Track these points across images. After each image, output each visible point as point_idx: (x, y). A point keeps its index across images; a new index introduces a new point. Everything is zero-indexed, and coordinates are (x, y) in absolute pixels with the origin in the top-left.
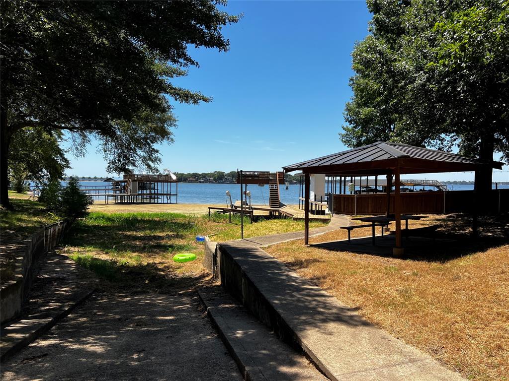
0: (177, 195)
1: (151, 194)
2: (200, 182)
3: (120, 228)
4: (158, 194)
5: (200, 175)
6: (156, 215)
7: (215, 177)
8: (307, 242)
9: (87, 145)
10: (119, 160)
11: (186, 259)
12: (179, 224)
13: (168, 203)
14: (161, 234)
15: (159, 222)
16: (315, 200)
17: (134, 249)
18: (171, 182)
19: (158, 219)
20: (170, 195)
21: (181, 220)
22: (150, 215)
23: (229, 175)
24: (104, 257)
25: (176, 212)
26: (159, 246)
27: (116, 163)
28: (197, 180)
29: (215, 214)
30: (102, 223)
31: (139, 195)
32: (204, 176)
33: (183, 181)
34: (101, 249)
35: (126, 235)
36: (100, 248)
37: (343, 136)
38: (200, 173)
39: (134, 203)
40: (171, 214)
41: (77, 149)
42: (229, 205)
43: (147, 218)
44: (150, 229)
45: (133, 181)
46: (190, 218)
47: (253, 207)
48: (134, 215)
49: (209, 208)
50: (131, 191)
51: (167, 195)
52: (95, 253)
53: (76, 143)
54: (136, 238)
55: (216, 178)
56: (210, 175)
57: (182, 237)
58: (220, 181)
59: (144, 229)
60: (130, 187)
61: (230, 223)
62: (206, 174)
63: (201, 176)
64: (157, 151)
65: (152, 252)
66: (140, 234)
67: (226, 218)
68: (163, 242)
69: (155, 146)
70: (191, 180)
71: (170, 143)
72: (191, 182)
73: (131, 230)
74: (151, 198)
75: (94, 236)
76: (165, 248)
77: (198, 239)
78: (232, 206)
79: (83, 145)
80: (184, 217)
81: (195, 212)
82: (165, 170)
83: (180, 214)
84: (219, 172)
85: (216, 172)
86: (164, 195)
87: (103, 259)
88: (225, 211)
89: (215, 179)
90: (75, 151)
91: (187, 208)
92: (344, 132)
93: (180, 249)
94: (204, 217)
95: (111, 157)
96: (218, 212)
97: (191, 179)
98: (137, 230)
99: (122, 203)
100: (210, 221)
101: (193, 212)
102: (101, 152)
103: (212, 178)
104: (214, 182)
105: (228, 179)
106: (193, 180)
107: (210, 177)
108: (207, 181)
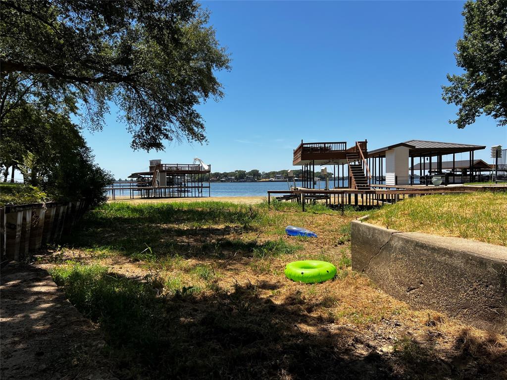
0: (209, 187)
2: (222, 181)
3: (151, 220)
4: (188, 187)
5: (221, 174)
7: (236, 176)
9: (106, 115)
10: (148, 132)
11: (319, 275)
13: (200, 197)
20: (202, 187)
23: (250, 173)
24: (129, 270)
27: (144, 136)
28: (218, 180)
32: (226, 175)
33: (205, 181)
34: (125, 252)
35: (164, 229)
36: (122, 250)
37: (447, 90)
38: (222, 172)
39: (162, 198)
41: (92, 120)
43: (185, 209)
45: (162, 171)
49: (269, 192)
50: (158, 184)
51: (198, 187)
52: (109, 261)
53: (91, 111)
54: (180, 233)
55: (238, 177)
56: (232, 174)
58: (241, 180)
62: (228, 174)
63: (223, 176)
65: (222, 256)
67: (291, 206)
74: (180, 191)
75: (113, 231)
79: (100, 114)
82: (195, 159)
84: (240, 171)
85: (237, 171)
86: (195, 187)
87: (128, 275)
89: (236, 178)
90: (90, 123)
92: (449, 85)
95: (137, 128)
97: (213, 178)
102: (123, 121)
103: (233, 178)
104: (236, 181)
105: (250, 178)
106: (215, 180)
107: (231, 176)
108: (228, 180)
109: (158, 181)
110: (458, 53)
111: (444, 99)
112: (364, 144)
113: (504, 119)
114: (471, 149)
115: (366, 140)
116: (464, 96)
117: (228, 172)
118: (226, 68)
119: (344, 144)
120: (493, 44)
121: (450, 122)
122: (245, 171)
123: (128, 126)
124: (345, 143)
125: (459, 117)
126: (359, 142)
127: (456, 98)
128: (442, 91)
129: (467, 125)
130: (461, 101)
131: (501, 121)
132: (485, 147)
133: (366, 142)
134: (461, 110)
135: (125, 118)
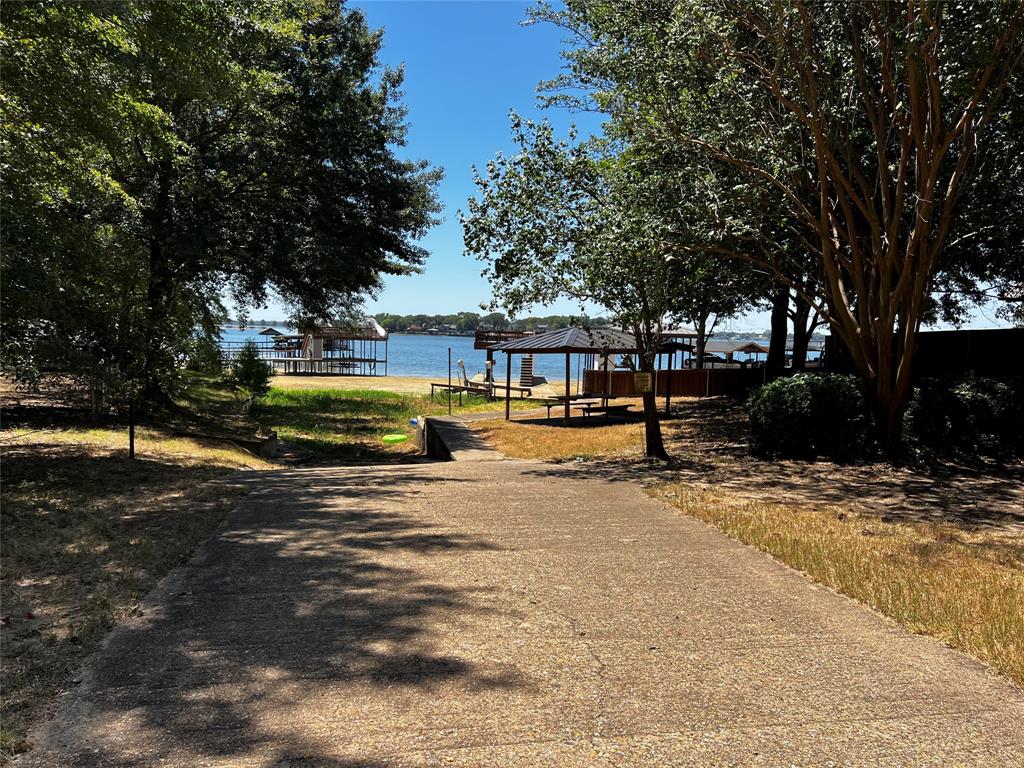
0: (386, 361)
1: (343, 358)
2: (431, 333)
3: (310, 409)
4: (354, 360)
5: (430, 318)
6: (357, 393)
7: (460, 324)
8: (507, 418)
11: (396, 440)
12: (388, 405)
13: (371, 376)
14: (366, 418)
15: (361, 403)
17: (338, 431)
18: (376, 340)
19: (359, 399)
20: (375, 361)
21: (391, 401)
22: (347, 394)
23: (486, 320)
25: (385, 389)
26: (365, 429)
28: (425, 330)
29: (441, 393)
30: (284, 403)
32: (439, 320)
33: (399, 331)
35: (321, 418)
38: (432, 315)
39: (316, 374)
40: (378, 393)
42: (462, 380)
43: (344, 398)
44: (352, 411)
45: (317, 337)
46: (405, 398)
48: (324, 392)
49: (433, 385)
50: (311, 355)
51: (370, 361)
54: (335, 421)
55: (463, 325)
56: (452, 319)
57: (393, 420)
58: (470, 332)
59: (343, 411)
60: (311, 347)
61: (461, 406)
62: (443, 318)
63: (434, 322)
65: (358, 433)
66: (339, 416)
68: (370, 425)
70: (414, 330)
72: (413, 332)
73: (327, 412)
74: (343, 365)
76: (373, 431)
77: (413, 422)
78: (466, 382)
80: (397, 396)
81: (415, 390)
83: (391, 393)
84: (467, 315)
85: (462, 313)
86: (365, 361)
88: (455, 389)
89: (460, 328)
91: (402, 383)
93: (390, 431)
94: (425, 398)
96: (445, 390)
97: (413, 327)
98: (334, 411)
99: (295, 374)
100: (433, 403)
101: (410, 390)
103: (453, 327)
104: (458, 333)
106: (418, 330)
107: (451, 323)
108: (444, 331)
109: (310, 352)
117: (444, 314)
122: (478, 315)
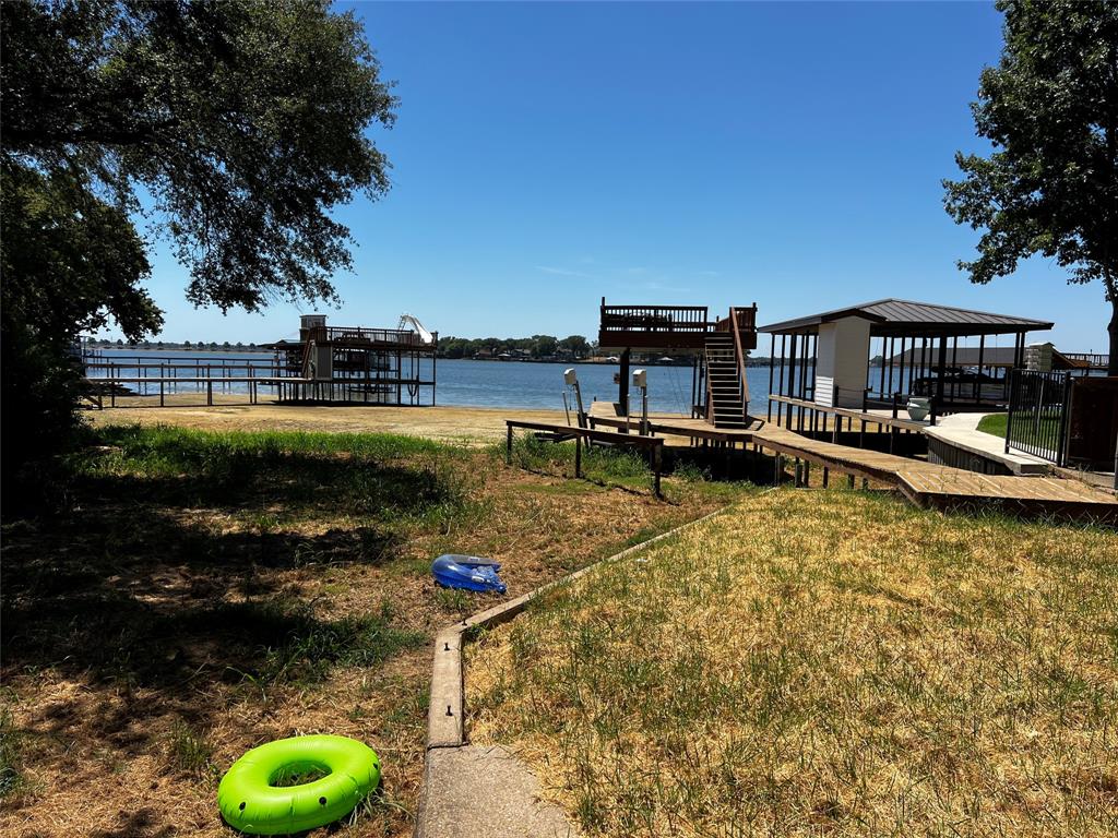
0: (434, 383)
1: (368, 380)
2: (502, 359)
4: (385, 380)
5: (501, 342)
7: (535, 349)
13: (412, 406)
16: (836, 403)
19: (345, 455)
20: (417, 382)
23: (565, 343)
27: (217, 273)
28: (496, 355)
29: (528, 442)
31: (338, 381)
32: (511, 345)
33: (466, 356)
37: (957, 191)
38: (503, 339)
39: (323, 403)
45: (323, 344)
47: (654, 423)
49: (510, 424)
50: (314, 372)
51: (410, 382)
55: (538, 350)
56: (525, 343)
58: (545, 357)
60: (313, 361)
61: (578, 476)
62: (515, 342)
63: (505, 346)
64: (342, 231)
67: (565, 457)
69: (336, 213)
70: (484, 355)
71: (375, 192)
72: (482, 358)
74: (368, 390)
78: (582, 417)
80: (429, 447)
81: (475, 431)
82: (403, 318)
84: (543, 338)
85: (537, 337)
86: (402, 384)
88: (560, 434)
89: (534, 353)
92: (961, 177)
94: (493, 452)
95: (200, 254)
96: (537, 435)
97: (482, 352)
99: (293, 403)
100: (512, 468)
102: (162, 236)
103: (527, 351)
104: (533, 359)
105: (564, 354)
106: (488, 356)
107: (524, 348)
108: (515, 357)
109: (313, 366)
110: (982, 104)
111: (950, 210)
112: (748, 314)
113: (1086, 266)
114: (1020, 328)
115: (754, 304)
116: (996, 206)
117: (517, 337)
118: (382, 119)
119: (703, 312)
120: (1057, 82)
121: (960, 266)
122: (555, 338)
123: (177, 249)
124: (705, 309)
125: (982, 255)
126: (737, 309)
127: (975, 211)
128: (944, 193)
129: (996, 277)
130: (988, 217)
131: (1080, 272)
132: (1052, 324)
133: (754, 309)
134: (986, 240)
135: (168, 230)
